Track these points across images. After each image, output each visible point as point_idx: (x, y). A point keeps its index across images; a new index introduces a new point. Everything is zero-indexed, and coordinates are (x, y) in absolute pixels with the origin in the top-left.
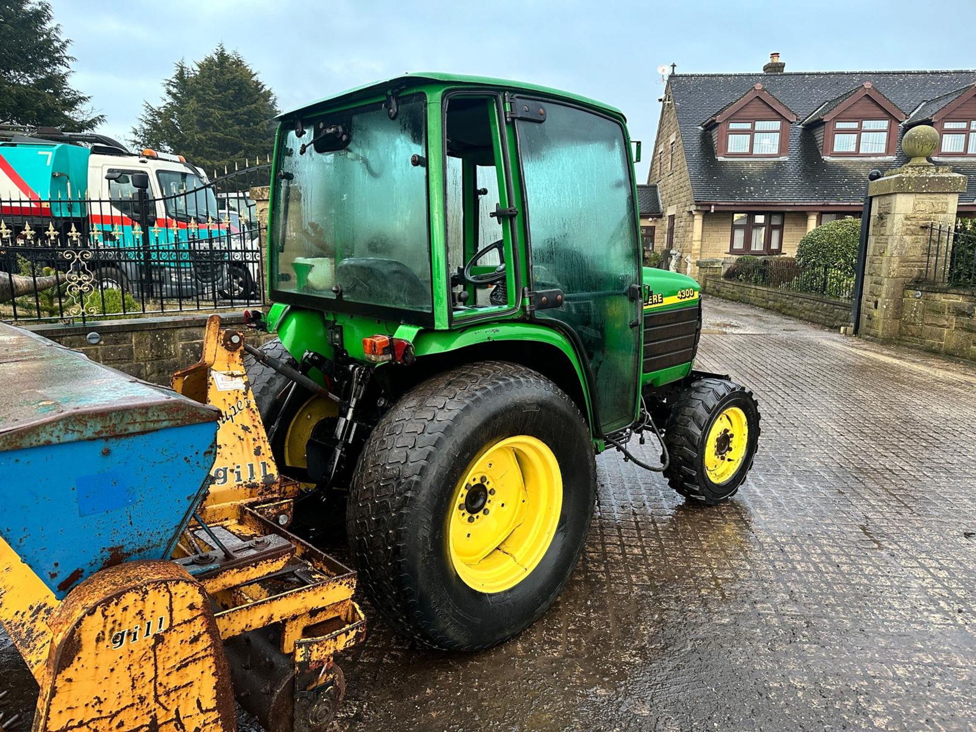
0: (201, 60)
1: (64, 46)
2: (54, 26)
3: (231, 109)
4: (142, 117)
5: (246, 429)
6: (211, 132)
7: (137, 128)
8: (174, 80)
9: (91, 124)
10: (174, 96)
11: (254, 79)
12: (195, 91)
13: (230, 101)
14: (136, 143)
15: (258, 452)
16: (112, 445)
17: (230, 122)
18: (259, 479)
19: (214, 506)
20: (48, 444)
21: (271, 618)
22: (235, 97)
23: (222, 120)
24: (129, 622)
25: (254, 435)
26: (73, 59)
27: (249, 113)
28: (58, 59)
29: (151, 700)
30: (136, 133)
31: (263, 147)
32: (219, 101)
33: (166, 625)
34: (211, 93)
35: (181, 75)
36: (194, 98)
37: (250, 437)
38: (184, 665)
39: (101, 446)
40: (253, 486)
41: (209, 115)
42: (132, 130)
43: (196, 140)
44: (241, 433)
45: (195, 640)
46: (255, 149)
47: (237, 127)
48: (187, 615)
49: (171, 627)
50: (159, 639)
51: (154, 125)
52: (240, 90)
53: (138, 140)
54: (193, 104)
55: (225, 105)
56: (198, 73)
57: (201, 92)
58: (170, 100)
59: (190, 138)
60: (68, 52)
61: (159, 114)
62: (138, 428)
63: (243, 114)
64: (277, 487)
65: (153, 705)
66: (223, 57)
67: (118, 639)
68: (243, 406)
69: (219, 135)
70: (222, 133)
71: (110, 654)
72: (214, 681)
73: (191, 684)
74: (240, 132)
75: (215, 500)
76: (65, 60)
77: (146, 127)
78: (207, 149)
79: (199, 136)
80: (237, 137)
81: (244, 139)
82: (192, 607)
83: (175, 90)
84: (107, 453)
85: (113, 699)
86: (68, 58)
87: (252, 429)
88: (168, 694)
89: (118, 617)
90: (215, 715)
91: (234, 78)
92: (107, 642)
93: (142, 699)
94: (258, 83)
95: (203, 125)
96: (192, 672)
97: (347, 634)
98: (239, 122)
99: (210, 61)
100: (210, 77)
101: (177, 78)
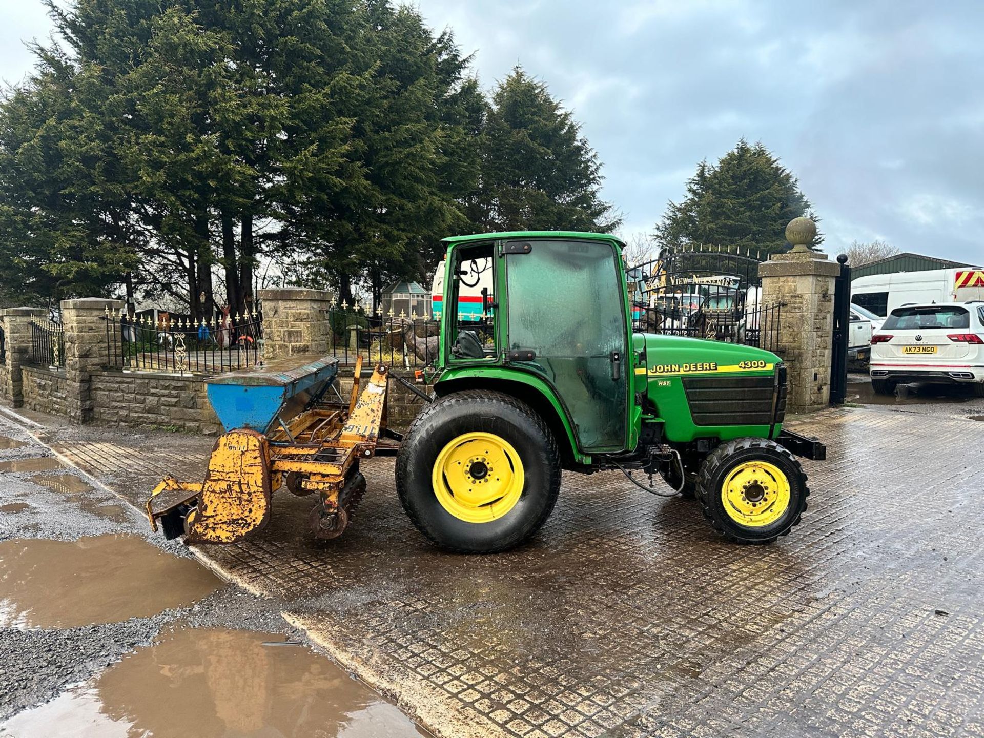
0: (724, 156)
1: (597, 168)
2: (593, 154)
3: (744, 197)
4: (664, 215)
5: (372, 411)
6: (722, 221)
7: (660, 224)
8: (696, 178)
9: (610, 228)
10: (694, 192)
11: (774, 165)
12: (713, 185)
13: (746, 190)
14: (658, 236)
15: (373, 422)
16: (247, 388)
17: (742, 209)
18: (367, 434)
19: (344, 441)
20: (228, 385)
21: (301, 469)
22: (750, 186)
23: (733, 209)
24: (234, 444)
25: (375, 414)
26: (603, 177)
27: (762, 199)
28: (594, 179)
29: (239, 473)
30: (658, 229)
31: (773, 230)
32: (734, 191)
33: (245, 449)
34: (726, 185)
35: (701, 175)
36: (710, 192)
37: (373, 414)
38: (251, 466)
39: (244, 388)
40: (364, 436)
41: (722, 205)
42: (655, 226)
43: (708, 229)
44: (369, 412)
45: (255, 458)
46: (765, 232)
47: (748, 214)
48: (253, 448)
49: (247, 451)
50: (243, 453)
51: (675, 220)
52: (755, 178)
53: (660, 234)
54: (709, 197)
55: (738, 194)
56: (717, 169)
57: (717, 186)
58: (690, 196)
59: (702, 228)
60: (600, 173)
61: (679, 210)
62: (255, 384)
63: (756, 201)
64: (375, 439)
65: (240, 476)
66: (743, 150)
67: (230, 448)
68: (376, 400)
69: (729, 222)
70: (733, 220)
71: (228, 452)
72: (262, 476)
73: (253, 473)
74: (750, 217)
75: (345, 438)
76: (598, 179)
77: (668, 222)
78: (717, 237)
79: (710, 225)
80: (748, 223)
81: (754, 224)
82: (255, 446)
83: (695, 187)
84: (246, 390)
85: (228, 467)
86: (599, 177)
87: (376, 412)
88: (245, 473)
89: (231, 440)
90: (261, 490)
91: (751, 168)
92: (227, 447)
93: (237, 472)
94: (777, 169)
95: (715, 215)
96: (254, 469)
97: (324, 484)
98: (751, 208)
99: (731, 156)
100: (727, 171)
101: (698, 176)
